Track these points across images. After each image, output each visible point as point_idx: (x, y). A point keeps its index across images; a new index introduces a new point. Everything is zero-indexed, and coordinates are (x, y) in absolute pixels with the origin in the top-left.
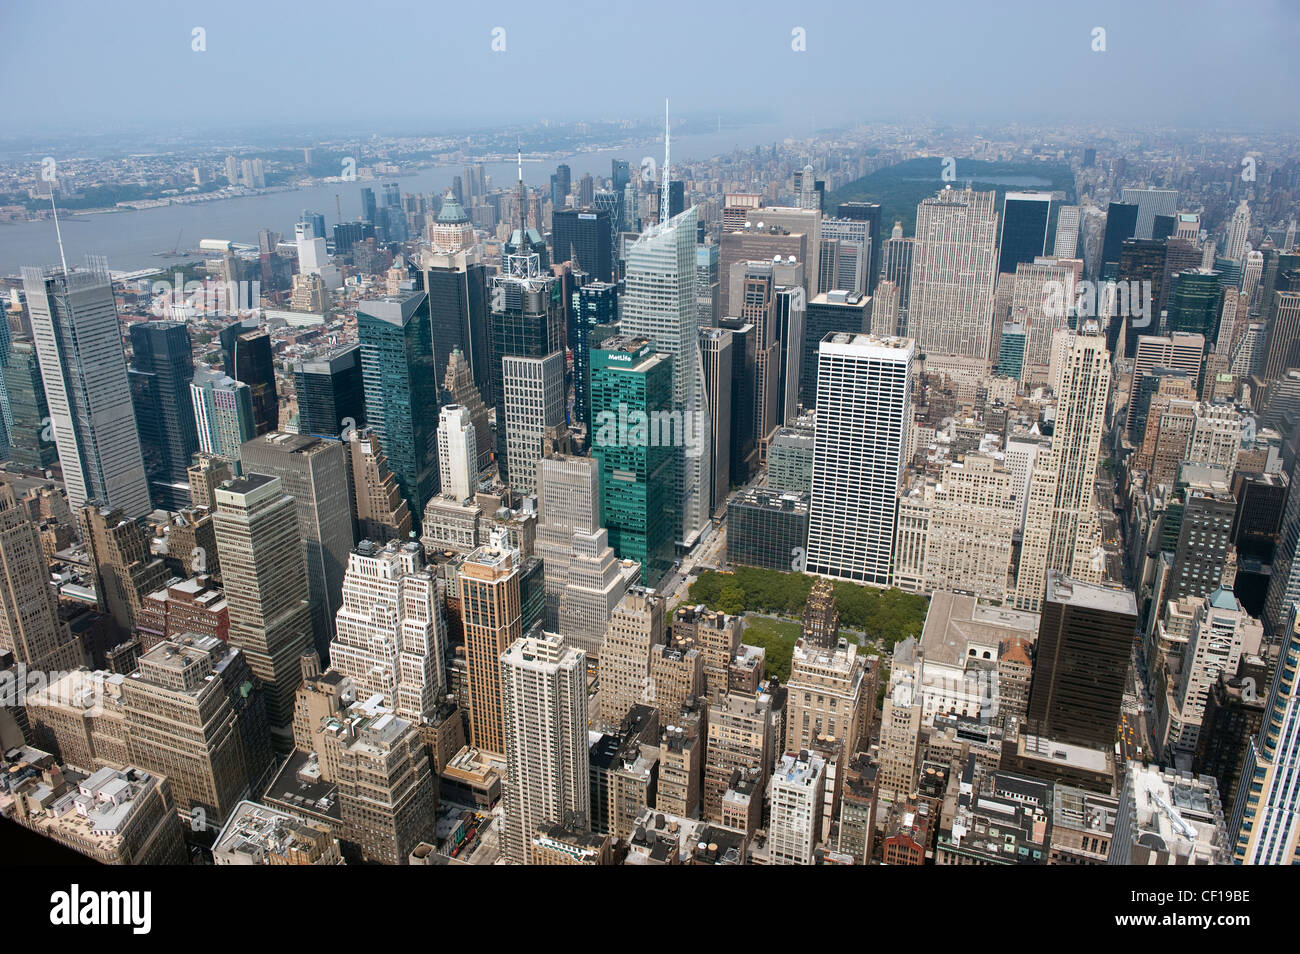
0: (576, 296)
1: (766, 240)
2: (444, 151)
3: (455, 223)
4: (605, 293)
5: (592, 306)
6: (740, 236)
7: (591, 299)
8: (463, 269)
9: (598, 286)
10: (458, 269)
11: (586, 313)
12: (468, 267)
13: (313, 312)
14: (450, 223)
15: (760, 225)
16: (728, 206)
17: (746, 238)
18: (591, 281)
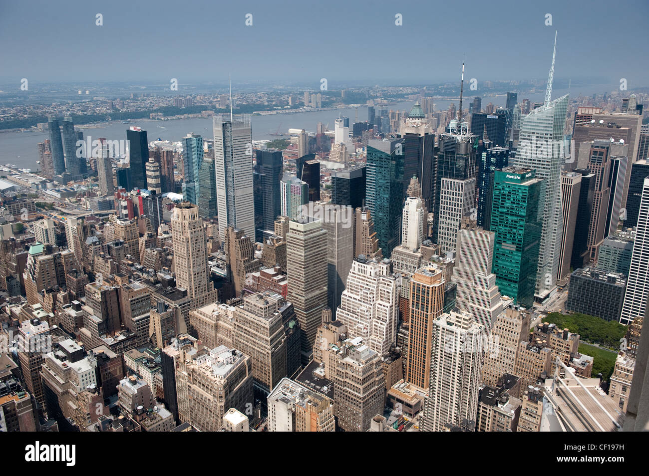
0: (484, 154)
1: (604, 130)
2: (412, 94)
3: (418, 118)
4: (502, 153)
5: (493, 160)
6: (587, 128)
7: (493, 156)
8: (423, 135)
9: (498, 149)
10: (420, 135)
11: (489, 164)
12: (425, 134)
13: (339, 162)
14: (415, 118)
15: (601, 122)
16: (579, 113)
17: (592, 129)
18: (494, 146)
